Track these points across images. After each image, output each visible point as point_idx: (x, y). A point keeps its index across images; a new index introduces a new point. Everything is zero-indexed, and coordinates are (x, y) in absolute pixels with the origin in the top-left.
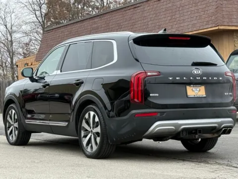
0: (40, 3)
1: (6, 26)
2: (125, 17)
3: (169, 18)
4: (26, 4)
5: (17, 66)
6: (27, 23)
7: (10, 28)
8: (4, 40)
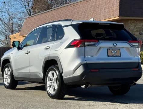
0: (28, 1)
1: (9, 14)
2: (69, 11)
4: (20, 2)
5: (10, 38)
6: (20, 13)
7: (11, 15)
8: (7, 23)
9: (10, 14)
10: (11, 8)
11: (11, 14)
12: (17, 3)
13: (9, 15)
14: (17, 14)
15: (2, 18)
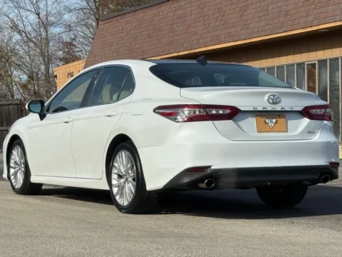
1: (38, 15)
5: (56, 76)
6: (70, 11)
7: (45, 17)
8: (35, 37)
9: (41, 15)
11: (43, 14)
13: (39, 18)
14: (63, 14)
15: (21, 25)
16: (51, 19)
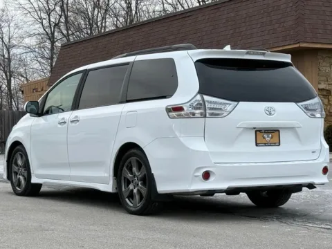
0: (49, 9)
2: (171, 30)
3: (231, 32)
4: (30, 10)
5: (23, 91)
6: (30, 36)
7: (8, 41)
9: (4, 39)
10: (7, 24)
12: (25, 12)
14: (23, 38)
16: (14, 42)
